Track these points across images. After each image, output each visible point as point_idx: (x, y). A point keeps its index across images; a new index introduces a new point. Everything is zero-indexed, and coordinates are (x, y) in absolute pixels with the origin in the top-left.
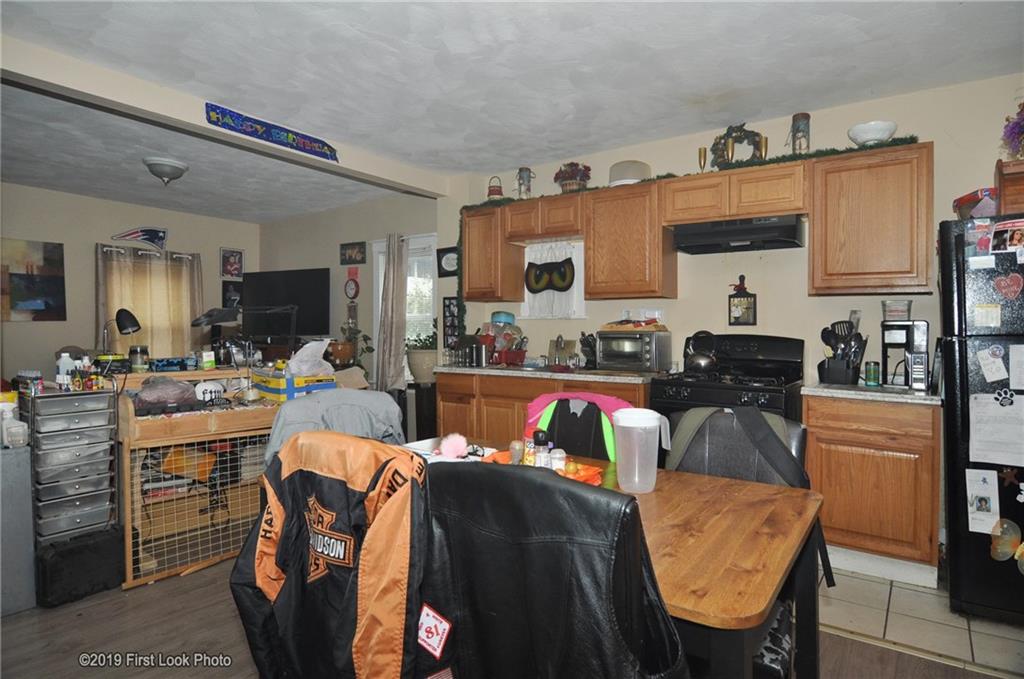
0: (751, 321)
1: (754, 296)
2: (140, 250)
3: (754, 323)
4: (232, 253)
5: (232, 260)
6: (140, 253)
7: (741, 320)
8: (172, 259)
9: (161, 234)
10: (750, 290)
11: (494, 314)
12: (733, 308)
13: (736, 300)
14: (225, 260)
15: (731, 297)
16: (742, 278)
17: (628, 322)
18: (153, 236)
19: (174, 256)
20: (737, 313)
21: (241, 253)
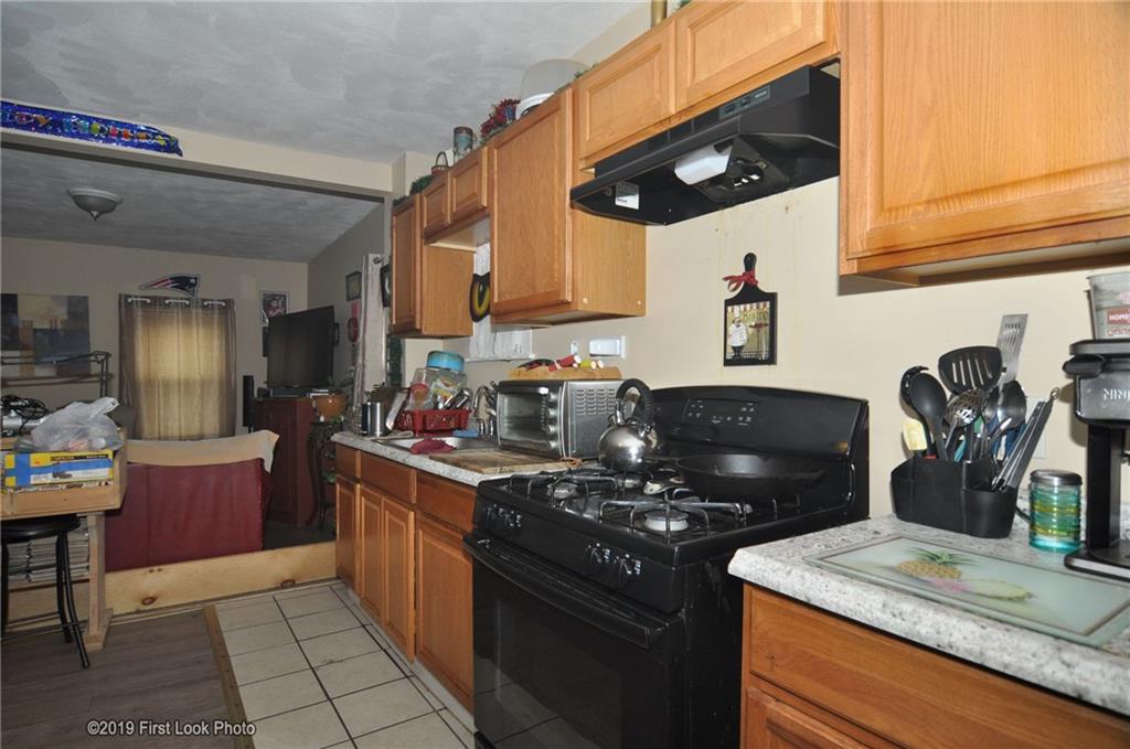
0: (764, 356)
1: (772, 298)
2: (167, 298)
3: (771, 360)
4: (274, 297)
5: (274, 304)
6: (167, 302)
7: (745, 354)
8: (204, 307)
9: (193, 281)
10: (765, 286)
11: (431, 354)
12: (732, 328)
13: (737, 310)
14: (267, 305)
15: (729, 303)
16: (750, 261)
17: (538, 363)
18: (183, 283)
19: (206, 303)
20: (739, 337)
21: (285, 296)
